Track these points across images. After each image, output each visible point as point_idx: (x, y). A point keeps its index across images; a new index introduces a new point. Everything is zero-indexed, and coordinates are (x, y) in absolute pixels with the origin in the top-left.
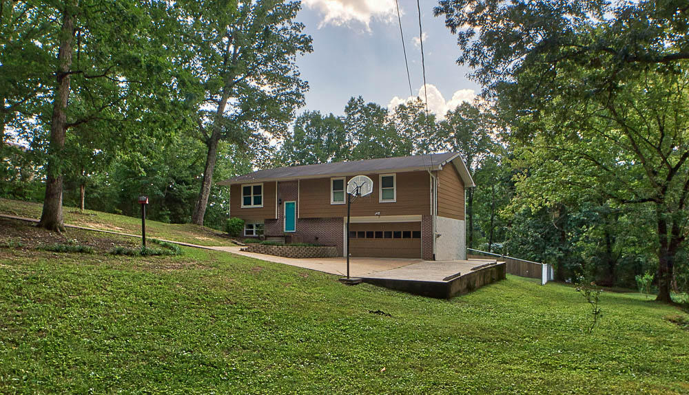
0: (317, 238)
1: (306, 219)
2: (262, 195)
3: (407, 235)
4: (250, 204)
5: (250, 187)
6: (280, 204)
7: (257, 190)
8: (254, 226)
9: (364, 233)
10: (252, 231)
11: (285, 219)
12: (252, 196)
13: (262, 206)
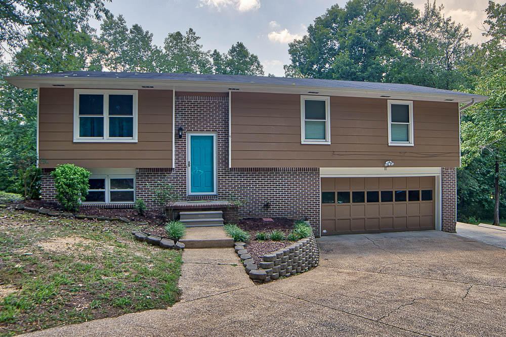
0: (267, 206)
1: (242, 170)
2: (135, 116)
3: (414, 196)
4: (101, 134)
5: (102, 96)
6: (180, 137)
7: (121, 103)
8: (108, 184)
9: (348, 193)
10: (103, 193)
11: (189, 170)
12: (106, 116)
13: (135, 139)
